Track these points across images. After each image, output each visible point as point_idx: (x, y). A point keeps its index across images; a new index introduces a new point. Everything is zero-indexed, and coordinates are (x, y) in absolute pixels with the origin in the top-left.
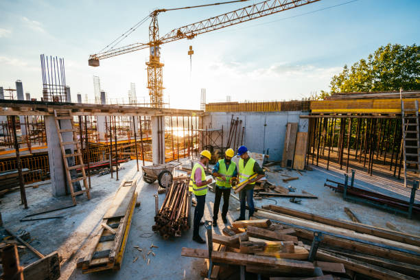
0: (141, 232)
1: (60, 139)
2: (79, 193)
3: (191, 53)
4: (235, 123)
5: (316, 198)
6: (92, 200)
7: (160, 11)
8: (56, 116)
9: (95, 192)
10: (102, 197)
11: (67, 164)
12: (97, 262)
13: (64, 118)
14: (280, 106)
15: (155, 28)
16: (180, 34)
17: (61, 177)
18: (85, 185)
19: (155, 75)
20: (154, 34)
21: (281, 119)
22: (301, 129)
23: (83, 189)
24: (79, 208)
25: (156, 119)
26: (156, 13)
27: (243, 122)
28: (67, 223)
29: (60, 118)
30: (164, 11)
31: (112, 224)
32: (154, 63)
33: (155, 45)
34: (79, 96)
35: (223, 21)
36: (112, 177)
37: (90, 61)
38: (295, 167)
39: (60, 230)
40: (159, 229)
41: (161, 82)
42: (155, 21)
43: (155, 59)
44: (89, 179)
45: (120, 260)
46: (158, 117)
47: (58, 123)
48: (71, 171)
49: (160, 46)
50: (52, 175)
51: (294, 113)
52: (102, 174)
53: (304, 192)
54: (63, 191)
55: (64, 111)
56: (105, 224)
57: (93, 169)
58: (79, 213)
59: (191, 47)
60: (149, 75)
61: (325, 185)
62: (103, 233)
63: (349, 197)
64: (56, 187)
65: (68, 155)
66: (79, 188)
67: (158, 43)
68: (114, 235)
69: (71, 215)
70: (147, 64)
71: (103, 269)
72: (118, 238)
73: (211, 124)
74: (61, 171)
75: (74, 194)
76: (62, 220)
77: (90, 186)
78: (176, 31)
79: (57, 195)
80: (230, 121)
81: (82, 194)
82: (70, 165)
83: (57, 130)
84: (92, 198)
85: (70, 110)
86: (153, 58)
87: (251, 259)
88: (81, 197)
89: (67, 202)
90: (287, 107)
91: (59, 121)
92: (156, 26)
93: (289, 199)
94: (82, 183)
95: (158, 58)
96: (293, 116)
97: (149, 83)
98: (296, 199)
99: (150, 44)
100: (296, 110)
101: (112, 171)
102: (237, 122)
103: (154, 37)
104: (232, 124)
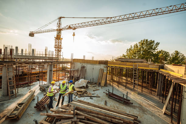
0: (31, 109)
1: (7, 75)
2: (12, 95)
3: (74, 35)
4: (83, 67)
5: (99, 97)
6: (17, 98)
7: (62, 17)
8: (7, 66)
9: (19, 94)
10: (21, 97)
11: (9, 84)
12: (11, 116)
13: (10, 67)
14: (98, 62)
15: (60, 24)
16: (70, 28)
17: (6, 89)
18: (15, 92)
19: (58, 43)
20: (59, 26)
21: (98, 67)
22: (105, 71)
23: (14, 93)
24: (11, 100)
25: (49, 66)
26: (60, 18)
27: (86, 67)
28: (5, 106)
29: (8, 67)
30: (64, 17)
31: (20, 106)
32: (58, 38)
33: (59, 31)
34: (22, 50)
35: (87, 25)
36: (28, 88)
37: (29, 34)
38: (101, 85)
39: (2, 108)
40: (36, 107)
41: (61, 46)
42: (60, 21)
43: (59, 36)
44: (18, 89)
45: (20, 117)
46: (50, 65)
47: (7, 69)
48: (10, 87)
49: (61, 31)
50: (2, 88)
51: (102, 65)
52: (24, 87)
53: (97, 95)
54: (6, 94)
55: (10, 64)
56: (17, 106)
57: (21, 85)
58: (10, 102)
59: (74, 33)
60: (56, 42)
61: (104, 92)
62: (16, 108)
63: (109, 97)
64: (3, 93)
65: (10, 81)
66: (13, 93)
67: (61, 30)
68: (19, 109)
69: (8, 103)
70: (55, 38)
71: (13, 118)
72: (20, 110)
73: (74, 67)
74: (6, 86)
75: (10, 95)
76: (4, 105)
77: (18, 92)
78: (68, 26)
79: (3, 96)
80: (81, 66)
81: (14, 95)
82: (10, 84)
83: (7, 71)
84: (18, 97)
85: (13, 64)
86: (58, 36)
87: (57, 115)
88: (13, 96)
89: (7, 98)
90: (101, 62)
91: (8, 68)
92: (60, 23)
93: (90, 97)
94: (14, 91)
95: (60, 36)
96: (102, 66)
97: (55, 46)
98: (92, 97)
99: (57, 30)
100: (103, 64)
101: (28, 86)
102: (84, 67)
103: (59, 27)
104: (82, 67)
